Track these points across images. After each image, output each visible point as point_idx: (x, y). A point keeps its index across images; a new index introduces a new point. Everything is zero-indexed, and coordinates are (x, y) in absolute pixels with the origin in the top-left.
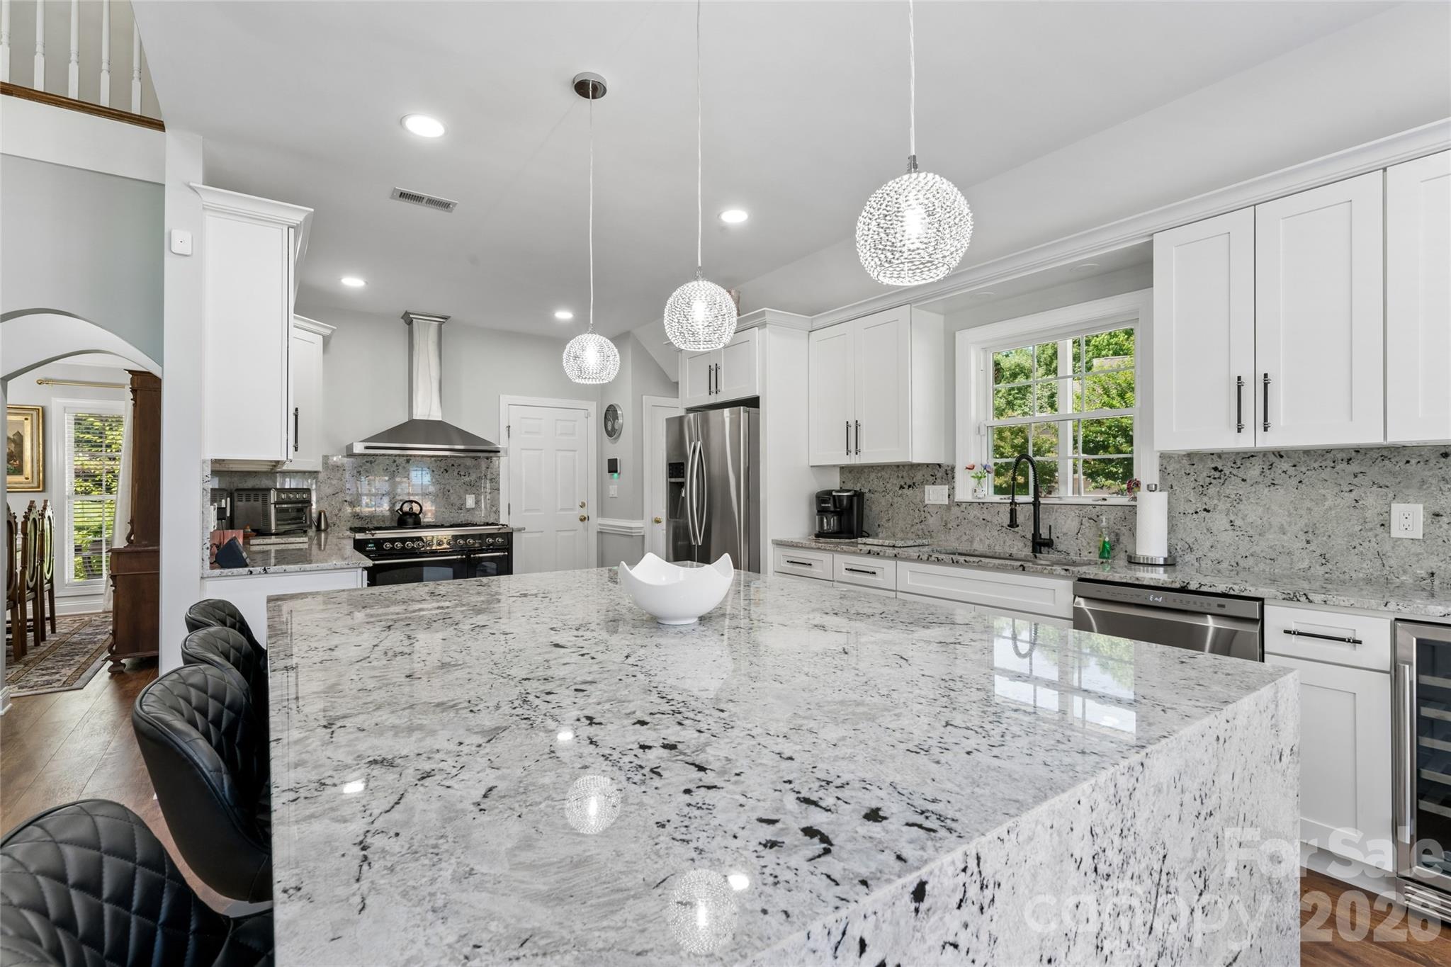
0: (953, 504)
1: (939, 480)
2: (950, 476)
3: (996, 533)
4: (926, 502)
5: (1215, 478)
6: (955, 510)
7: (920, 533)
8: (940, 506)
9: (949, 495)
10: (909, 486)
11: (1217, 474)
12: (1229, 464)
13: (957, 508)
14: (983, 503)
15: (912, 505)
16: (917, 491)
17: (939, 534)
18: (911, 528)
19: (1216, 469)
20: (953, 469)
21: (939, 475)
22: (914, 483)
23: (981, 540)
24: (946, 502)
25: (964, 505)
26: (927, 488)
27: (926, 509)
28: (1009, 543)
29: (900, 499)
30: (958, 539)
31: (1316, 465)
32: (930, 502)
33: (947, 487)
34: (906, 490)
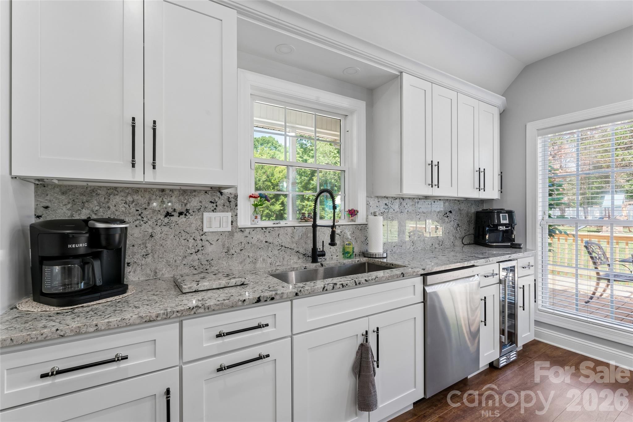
0: (237, 230)
1: (220, 208)
2: (233, 204)
3: (276, 252)
4: (205, 230)
5: (386, 209)
6: (239, 236)
7: (196, 264)
8: (222, 233)
9: (232, 222)
10: (181, 214)
11: (386, 207)
13: (240, 234)
14: (266, 228)
15: (184, 234)
16: (191, 219)
17: (220, 261)
18: (183, 260)
19: (386, 204)
20: (236, 197)
21: (220, 202)
22: (187, 211)
23: (264, 260)
24: (229, 228)
25: (248, 231)
26: (206, 215)
27: (204, 237)
28: (287, 258)
29: (166, 229)
30: (241, 263)
32: (211, 230)
33: (229, 214)
34: (175, 218)
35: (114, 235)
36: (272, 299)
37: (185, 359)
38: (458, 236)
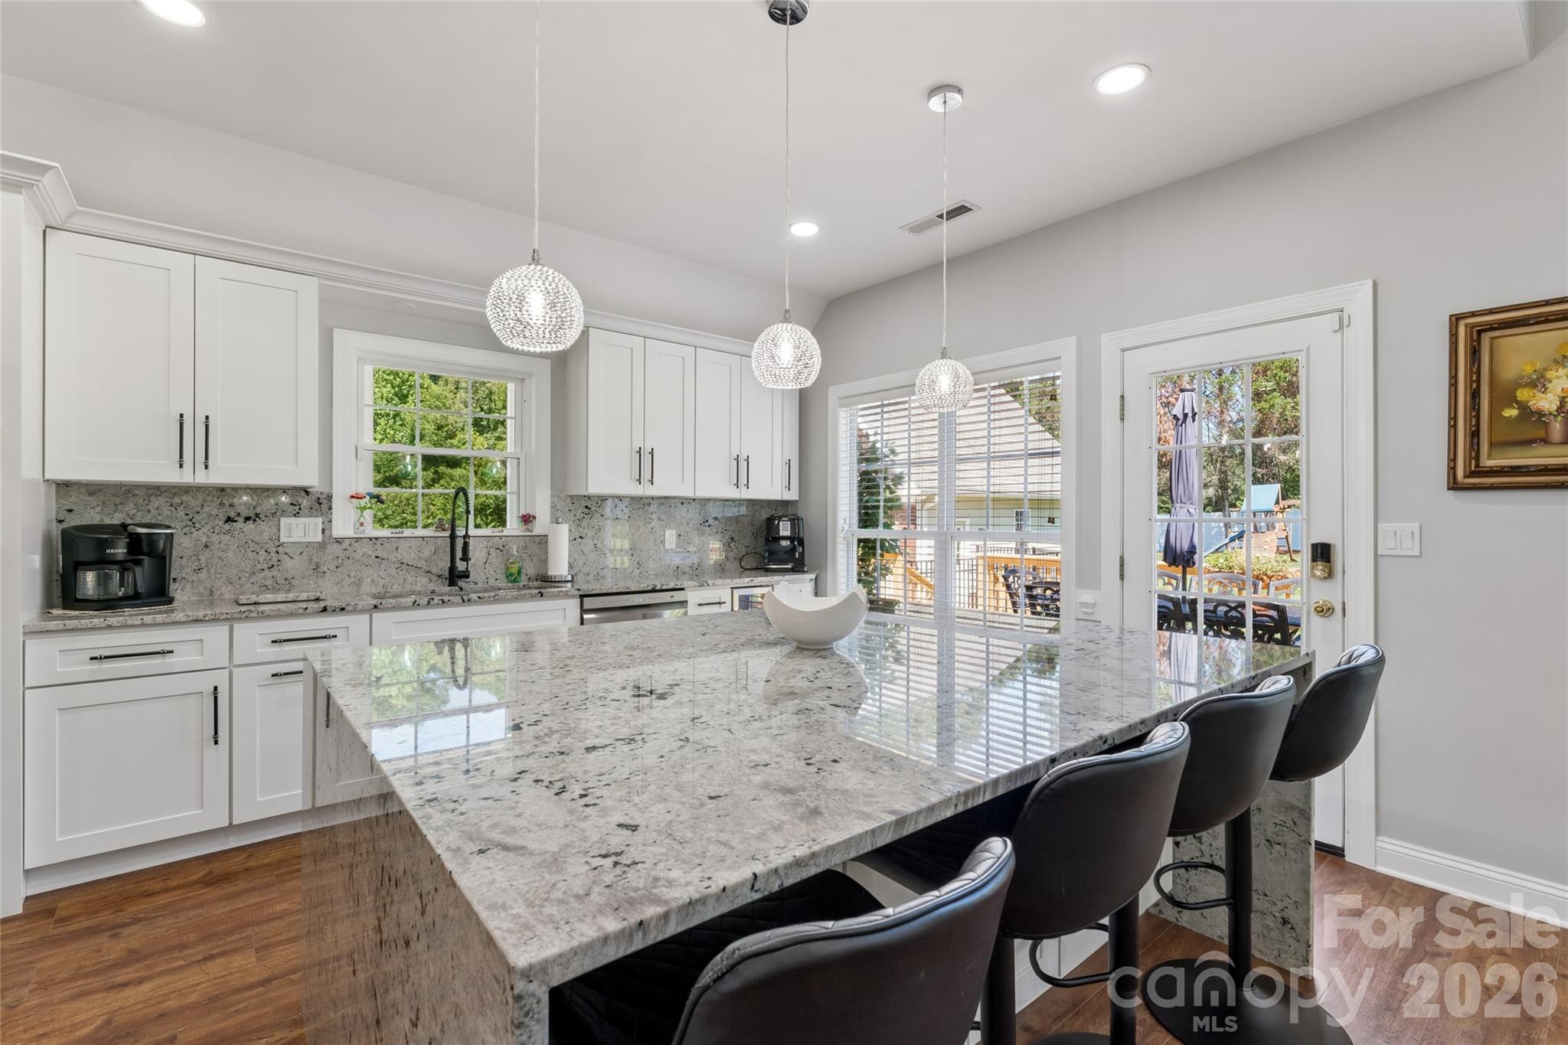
0: (329, 539)
1: (305, 511)
2: (324, 507)
3: (394, 572)
4: (282, 540)
5: (586, 514)
6: (333, 549)
7: (269, 582)
8: (308, 545)
9: (323, 530)
10: (247, 519)
11: (587, 511)
12: (595, 504)
13: (336, 545)
14: (376, 539)
15: (251, 544)
16: (263, 525)
17: (305, 581)
18: (250, 577)
19: (587, 507)
20: (330, 498)
21: (305, 502)
22: (257, 515)
24: (319, 538)
25: (347, 542)
26: (284, 521)
27: (280, 549)
28: (410, 579)
29: (227, 537)
30: (337, 584)
31: (636, 506)
32: (291, 540)
33: (319, 520)
34: (240, 524)
35: (157, 541)
36: (343, 609)
37: (236, 662)
38: (732, 555)
